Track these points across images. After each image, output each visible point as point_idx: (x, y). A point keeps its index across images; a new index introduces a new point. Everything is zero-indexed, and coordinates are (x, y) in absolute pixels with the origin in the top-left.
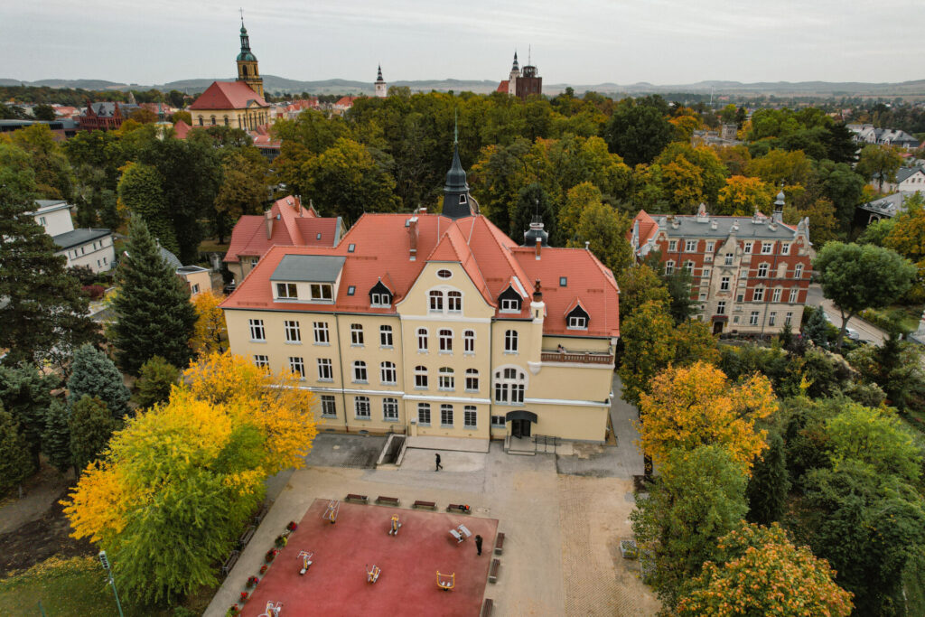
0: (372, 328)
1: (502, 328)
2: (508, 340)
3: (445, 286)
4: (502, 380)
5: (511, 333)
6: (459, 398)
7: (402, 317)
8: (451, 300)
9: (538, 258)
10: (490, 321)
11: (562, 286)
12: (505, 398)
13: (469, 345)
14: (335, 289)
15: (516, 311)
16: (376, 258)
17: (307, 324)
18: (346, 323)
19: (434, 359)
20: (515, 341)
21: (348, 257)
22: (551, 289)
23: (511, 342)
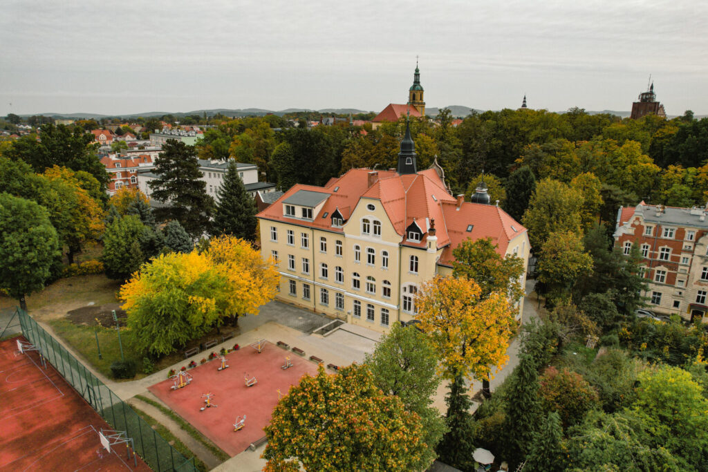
0: (331, 240)
1: (408, 253)
2: (412, 263)
3: (372, 216)
4: (408, 294)
5: (414, 258)
6: (379, 301)
7: (346, 235)
8: (375, 227)
9: (458, 209)
10: (397, 245)
11: (468, 231)
12: (409, 309)
13: (385, 262)
14: (316, 212)
15: (418, 242)
16: (347, 197)
17: (298, 232)
18: (318, 234)
19: (364, 269)
20: (417, 263)
21: (332, 195)
22: (458, 232)
23: (414, 266)
